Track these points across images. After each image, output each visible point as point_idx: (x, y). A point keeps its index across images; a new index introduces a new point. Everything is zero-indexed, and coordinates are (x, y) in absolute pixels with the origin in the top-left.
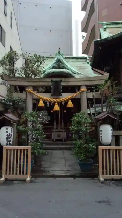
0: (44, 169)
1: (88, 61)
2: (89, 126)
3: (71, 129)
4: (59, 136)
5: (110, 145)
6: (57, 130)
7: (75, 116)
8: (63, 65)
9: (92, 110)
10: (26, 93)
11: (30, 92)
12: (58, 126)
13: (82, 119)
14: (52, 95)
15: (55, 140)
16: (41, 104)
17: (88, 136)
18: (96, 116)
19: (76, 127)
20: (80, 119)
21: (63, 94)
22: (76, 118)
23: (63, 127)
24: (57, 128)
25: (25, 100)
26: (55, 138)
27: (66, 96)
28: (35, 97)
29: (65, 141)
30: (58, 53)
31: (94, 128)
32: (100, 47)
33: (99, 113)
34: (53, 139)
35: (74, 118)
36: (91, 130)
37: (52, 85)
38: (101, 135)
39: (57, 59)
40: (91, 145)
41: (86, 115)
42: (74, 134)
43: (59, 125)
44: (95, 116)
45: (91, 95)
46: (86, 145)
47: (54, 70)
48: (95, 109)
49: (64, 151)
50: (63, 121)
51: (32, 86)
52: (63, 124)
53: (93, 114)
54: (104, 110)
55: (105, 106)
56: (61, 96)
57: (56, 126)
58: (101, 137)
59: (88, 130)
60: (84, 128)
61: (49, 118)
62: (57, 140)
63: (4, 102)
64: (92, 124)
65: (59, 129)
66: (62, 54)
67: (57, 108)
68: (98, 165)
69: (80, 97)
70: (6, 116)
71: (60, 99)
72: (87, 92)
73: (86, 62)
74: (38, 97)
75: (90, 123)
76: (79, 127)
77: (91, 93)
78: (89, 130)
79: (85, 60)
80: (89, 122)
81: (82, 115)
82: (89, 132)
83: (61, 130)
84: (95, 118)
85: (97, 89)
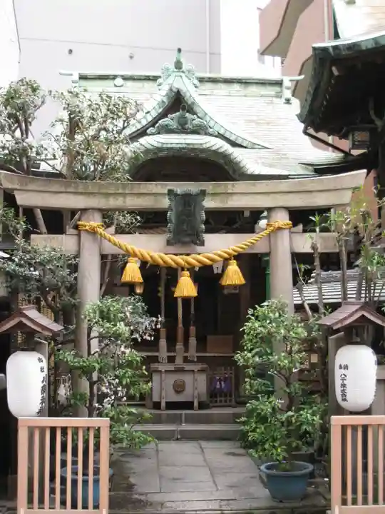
0: (143, 498)
1: (288, 94)
2: (300, 351)
3: (241, 362)
4: (179, 388)
5: (368, 412)
6: (171, 367)
7: (253, 315)
8: (197, 121)
9: (310, 294)
10: (79, 235)
11: (93, 232)
12: (175, 351)
13: (278, 327)
14: (169, 243)
15: (163, 405)
16: (132, 272)
17: (296, 386)
18: (325, 314)
19: (256, 354)
20: (269, 326)
21: (208, 238)
22: (257, 324)
23: (193, 353)
24: (171, 360)
25: (74, 258)
26: (163, 394)
27: (219, 245)
28: (109, 249)
29: (202, 406)
30: (172, 67)
31: (315, 358)
32: (334, 69)
33: (334, 307)
34: (156, 399)
35: (250, 324)
36: (306, 366)
37: (170, 208)
38: (343, 379)
39: (171, 90)
40: (306, 414)
41: (290, 314)
42: (250, 377)
43: (179, 346)
44: (320, 318)
45: (305, 243)
46: (290, 413)
47: (163, 141)
48: (320, 289)
49: (200, 444)
50: (193, 329)
51: (100, 210)
52: (193, 341)
53: (314, 308)
54: (352, 293)
55: (353, 278)
56: (202, 244)
57: (169, 351)
58: (343, 385)
59: (298, 365)
60: (285, 358)
61: (157, 322)
62: (171, 405)
63: (14, 270)
64: (310, 345)
65: (179, 361)
66: (189, 71)
67: (186, 287)
68: (329, 483)
69: (267, 251)
70: (26, 317)
71: (200, 257)
72: (291, 233)
73: (279, 96)
74: (120, 247)
75: (304, 341)
76: (268, 354)
77: (307, 235)
78: (301, 363)
79: (277, 89)
80: (302, 336)
81: (277, 314)
82: (301, 371)
83: (188, 367)
84: (320, 325)
85: (326, 222)
